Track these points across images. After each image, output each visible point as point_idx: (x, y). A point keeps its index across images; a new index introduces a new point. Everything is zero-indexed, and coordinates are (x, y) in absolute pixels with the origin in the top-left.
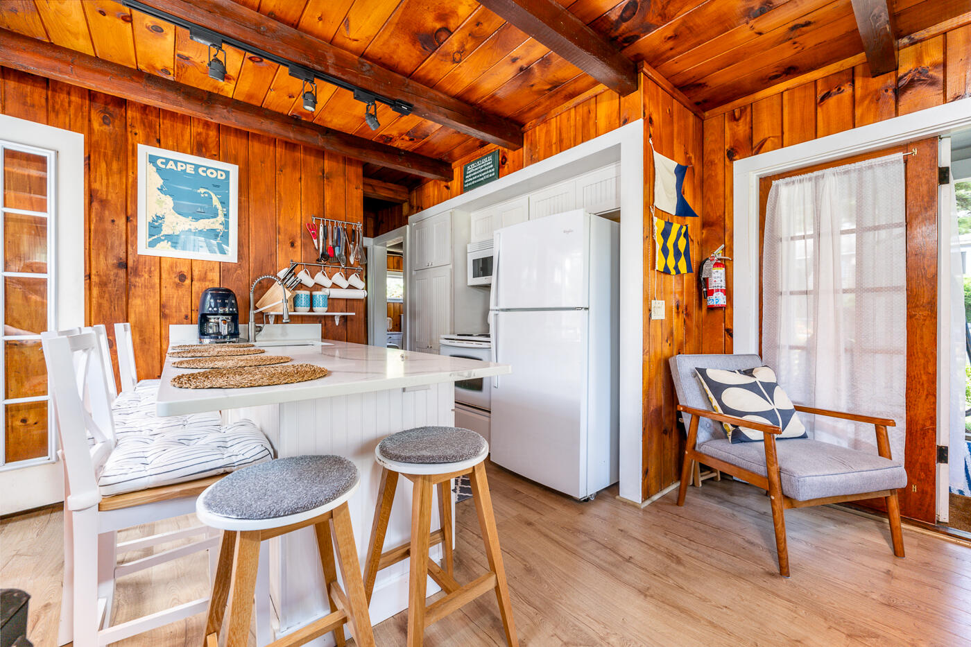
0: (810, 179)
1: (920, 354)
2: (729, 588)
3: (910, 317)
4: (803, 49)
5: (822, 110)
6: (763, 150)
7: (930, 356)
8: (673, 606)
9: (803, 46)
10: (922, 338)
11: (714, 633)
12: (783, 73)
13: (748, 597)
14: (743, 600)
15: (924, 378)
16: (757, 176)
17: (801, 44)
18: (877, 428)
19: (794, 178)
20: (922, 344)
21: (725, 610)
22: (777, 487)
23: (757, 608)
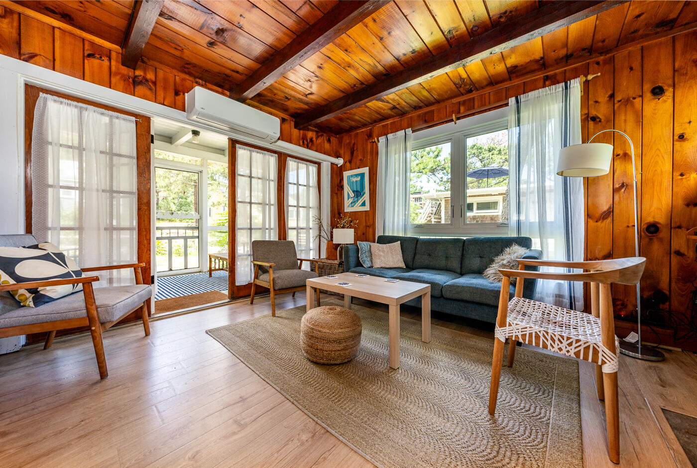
0: (76, 107)
1: (144, 230)
2: (74, 411)
3: (139, 209)
4: (85, 11)
5: (89, 63)
6: (32, 61)
7: (148, 230)
8: (35, 460)
9: (86, 10)
10: (144, 221)
11: (89, 439)
12: (60, 14)
13: (93, 404)
14: (91, 408)
15: (145, 242)
16: (25, 80)
17: (85, 7)
18: (135, 269)
19: (61, 99)
20: (144, 224)
21: (83, 423)
22: (97, 319)
23: (103, 404)
